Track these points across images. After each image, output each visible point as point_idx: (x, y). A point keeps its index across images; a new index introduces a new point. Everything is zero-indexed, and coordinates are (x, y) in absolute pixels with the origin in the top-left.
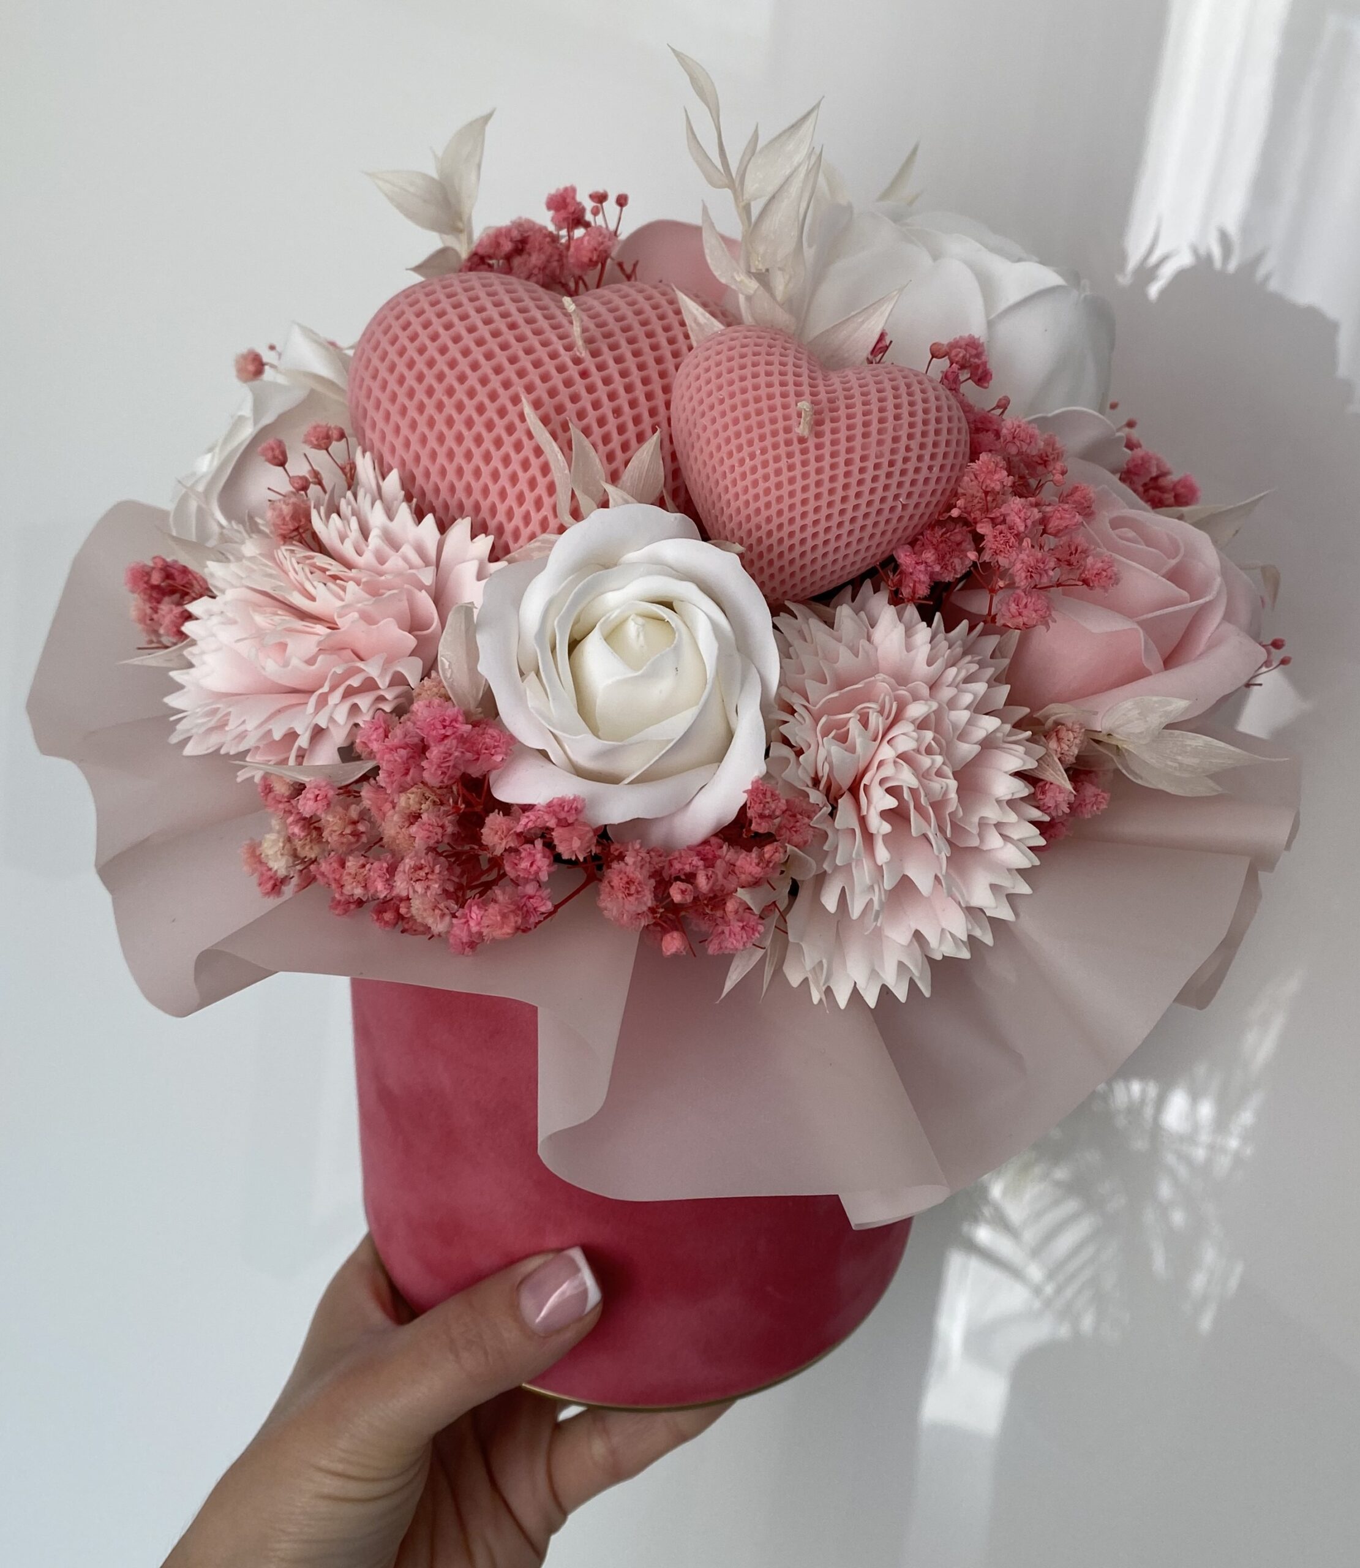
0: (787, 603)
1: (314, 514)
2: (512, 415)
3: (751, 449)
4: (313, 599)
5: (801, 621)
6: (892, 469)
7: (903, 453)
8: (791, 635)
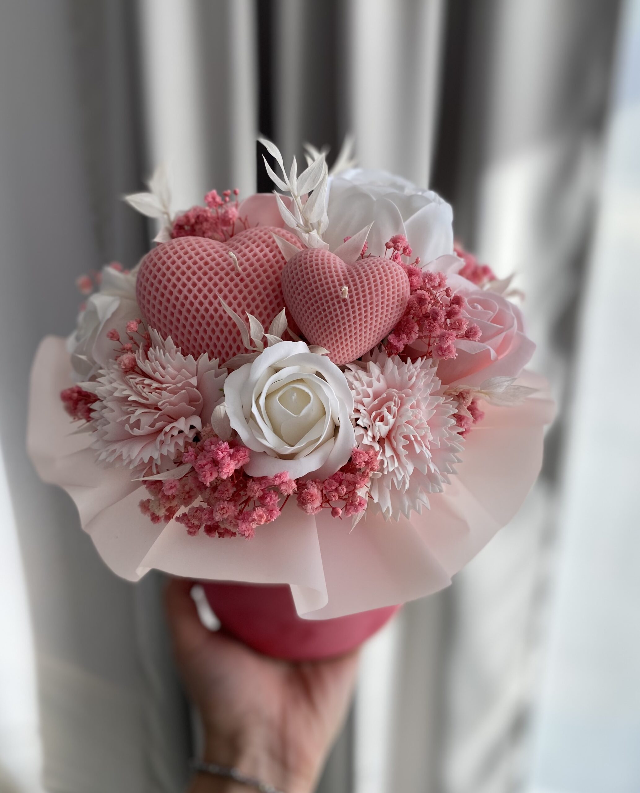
0: (347, 365)
1: (138, 361)
2: (216, 304)
3: (323, 307)
4: (147, 399)
5: (354, 372)
6: (383, 305)
7: (386, 298)
8: (351, 379)
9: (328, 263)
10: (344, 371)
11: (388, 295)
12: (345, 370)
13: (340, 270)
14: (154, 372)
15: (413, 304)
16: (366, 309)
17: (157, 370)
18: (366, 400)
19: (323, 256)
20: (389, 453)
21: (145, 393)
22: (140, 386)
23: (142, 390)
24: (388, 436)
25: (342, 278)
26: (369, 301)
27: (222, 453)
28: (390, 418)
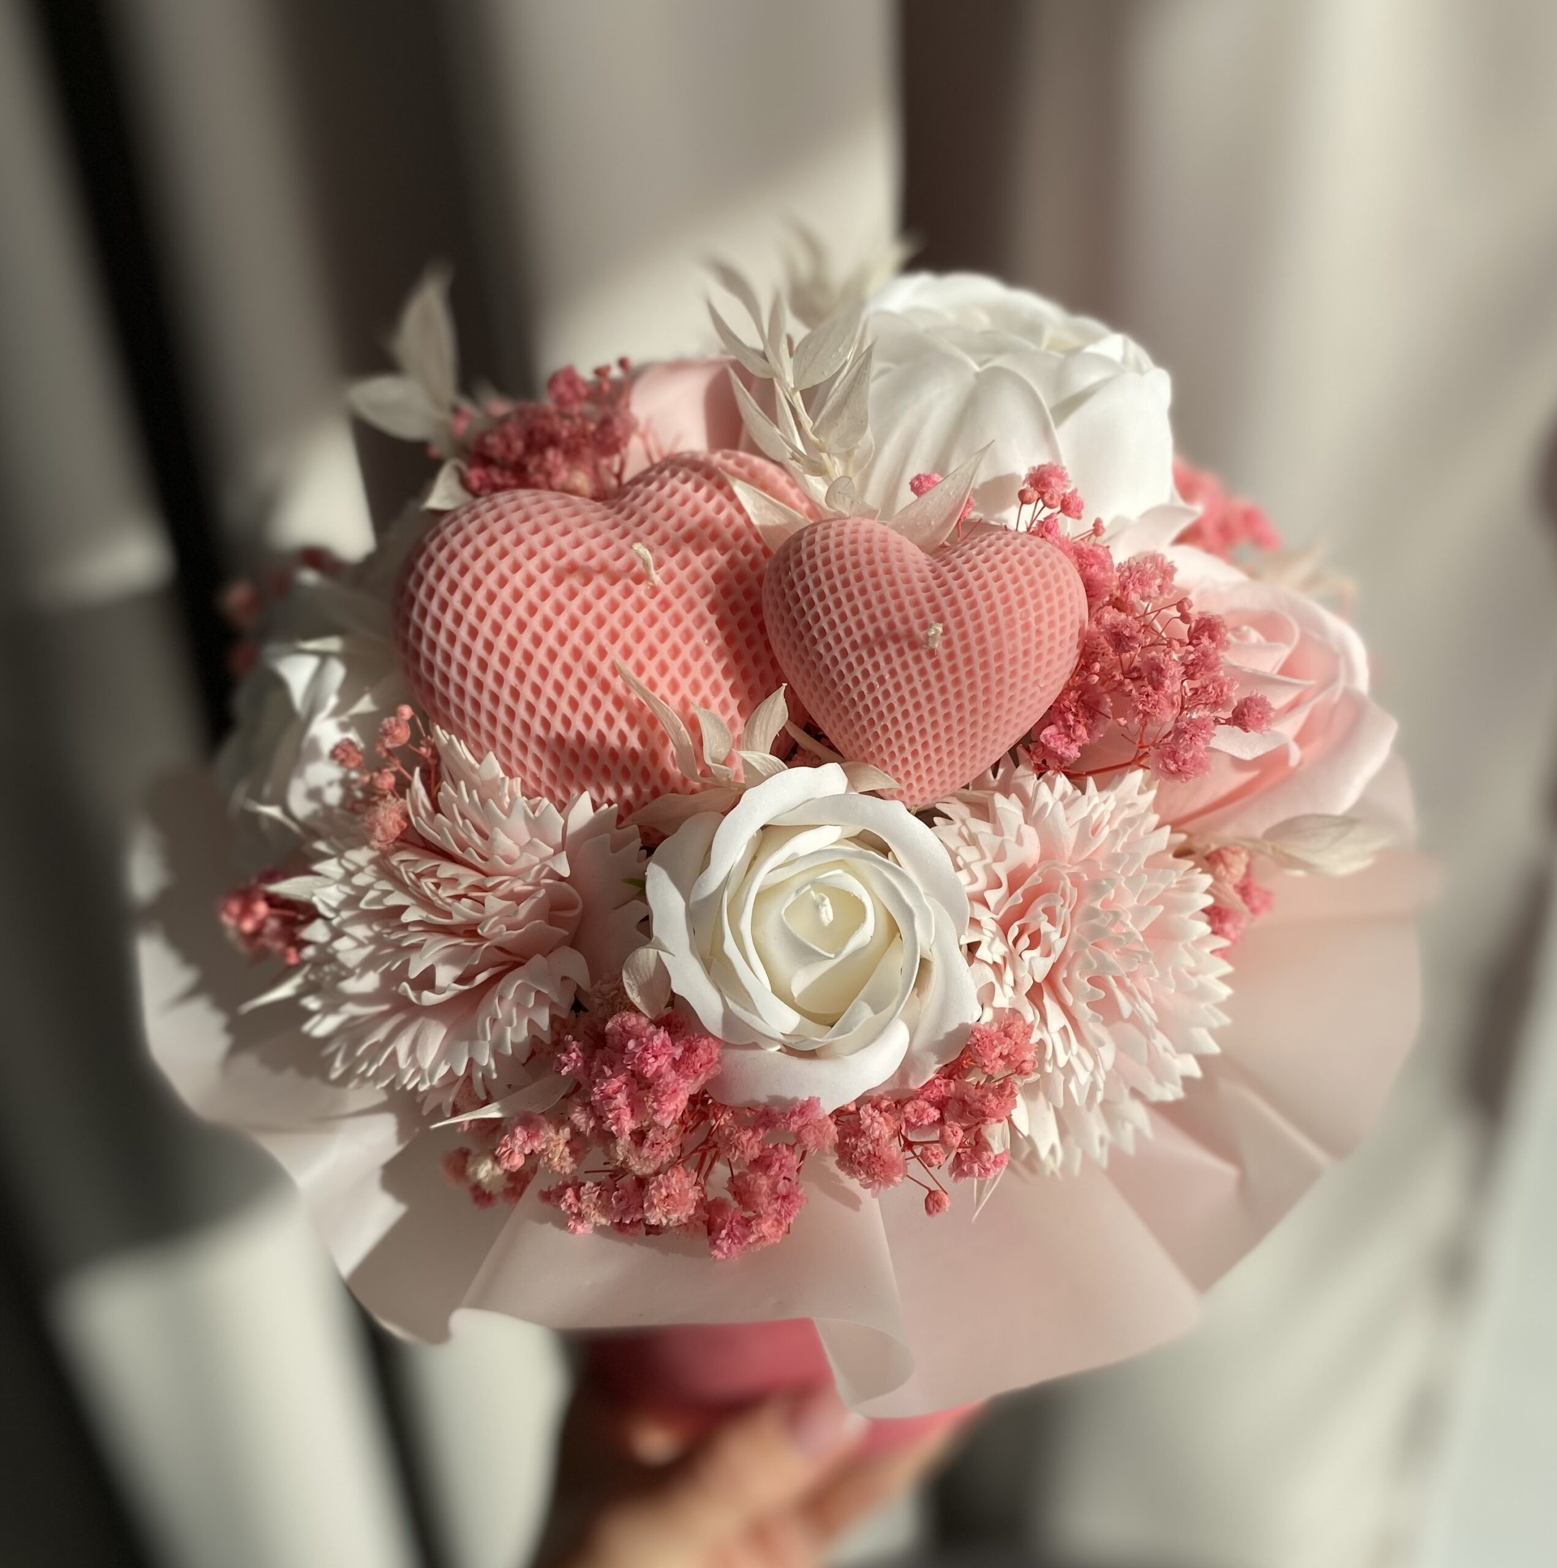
0: (939, 806)
1: (416, 819)
4: (449, 915)
5: (958, 824)
6: (1027, 659)
7: (1035, 639)
8: (954, 843)
9: (886, 560)
10: (931, 825)
11: (1039, 632)
12: (936, 820)
13: (915, 576)
14: (463, 847)
15: (1098, 645)
16: (986, 671)
17: (470, 844)
18: (992, 897)
19: (869, 541)
20: (1056, 1019)
21: (441, 899)
22: (427, 884)
23: (431, 891)
24: (1050, 979)
25: (922, 596)
26: (993, 653)
27: (656, 1057)
28: (1052, 934)
